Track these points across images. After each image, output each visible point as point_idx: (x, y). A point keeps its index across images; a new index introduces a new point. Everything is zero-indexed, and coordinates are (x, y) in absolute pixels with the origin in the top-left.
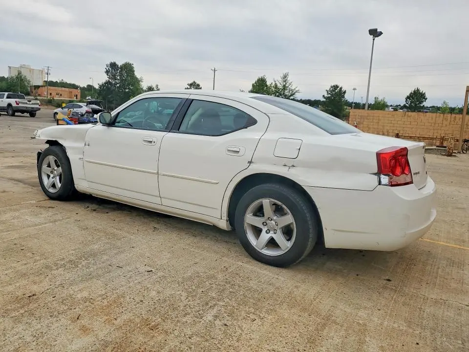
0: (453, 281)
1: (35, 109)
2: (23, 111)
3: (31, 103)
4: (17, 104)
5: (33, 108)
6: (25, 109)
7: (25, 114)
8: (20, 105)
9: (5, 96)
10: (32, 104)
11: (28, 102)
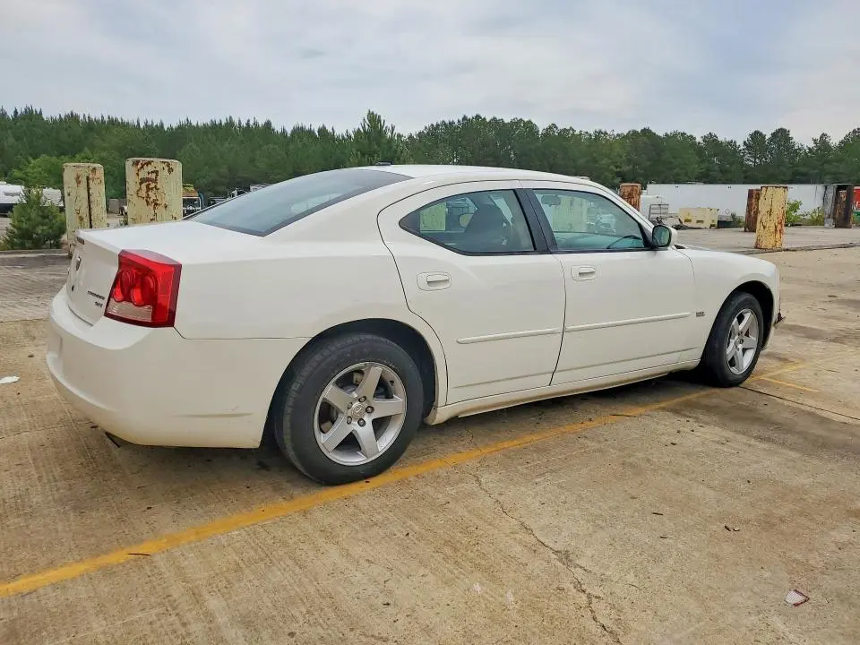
0: (6, 467)
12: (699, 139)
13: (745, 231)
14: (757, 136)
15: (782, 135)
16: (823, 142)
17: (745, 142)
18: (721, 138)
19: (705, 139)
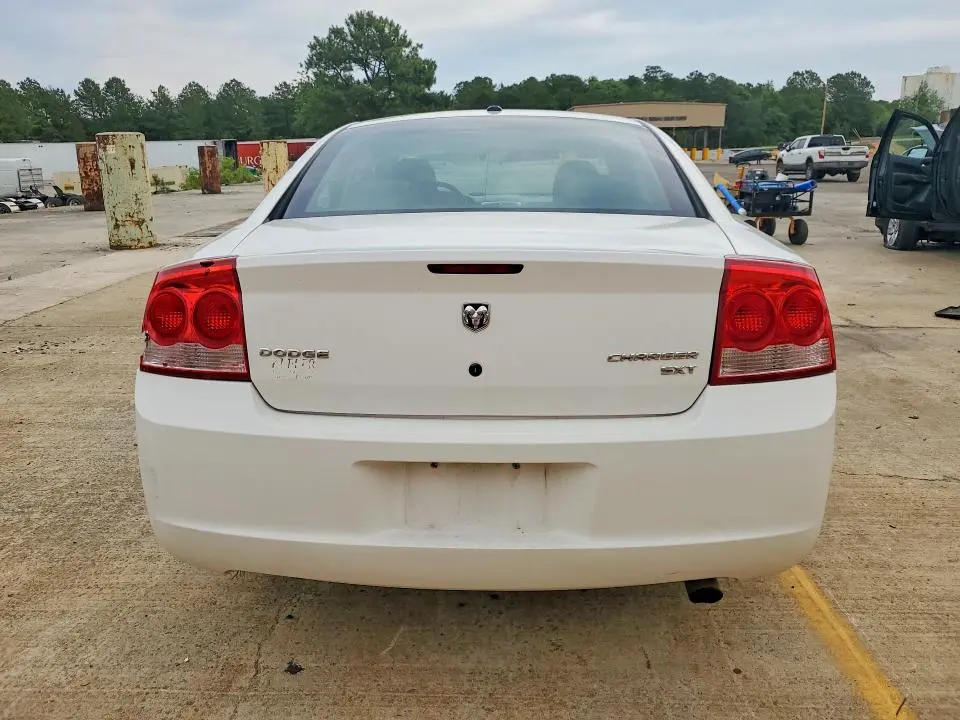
1: (856, 165)
2: (833, 171)
3: (849, 152)
4: (821, 157)
5: (852, 163)
6: (835, 166)
7: (839, 176)
8: (827, 159)
9: (807, 143)
10: (851, 155)
11: (843, 152)
12: (15, 86)
13: (204, 193)
14: (88, 84)
15: (115, 85)
16: (161, 95)
17: (75, 92)
18: (44, 85)
19: (23, 85)
